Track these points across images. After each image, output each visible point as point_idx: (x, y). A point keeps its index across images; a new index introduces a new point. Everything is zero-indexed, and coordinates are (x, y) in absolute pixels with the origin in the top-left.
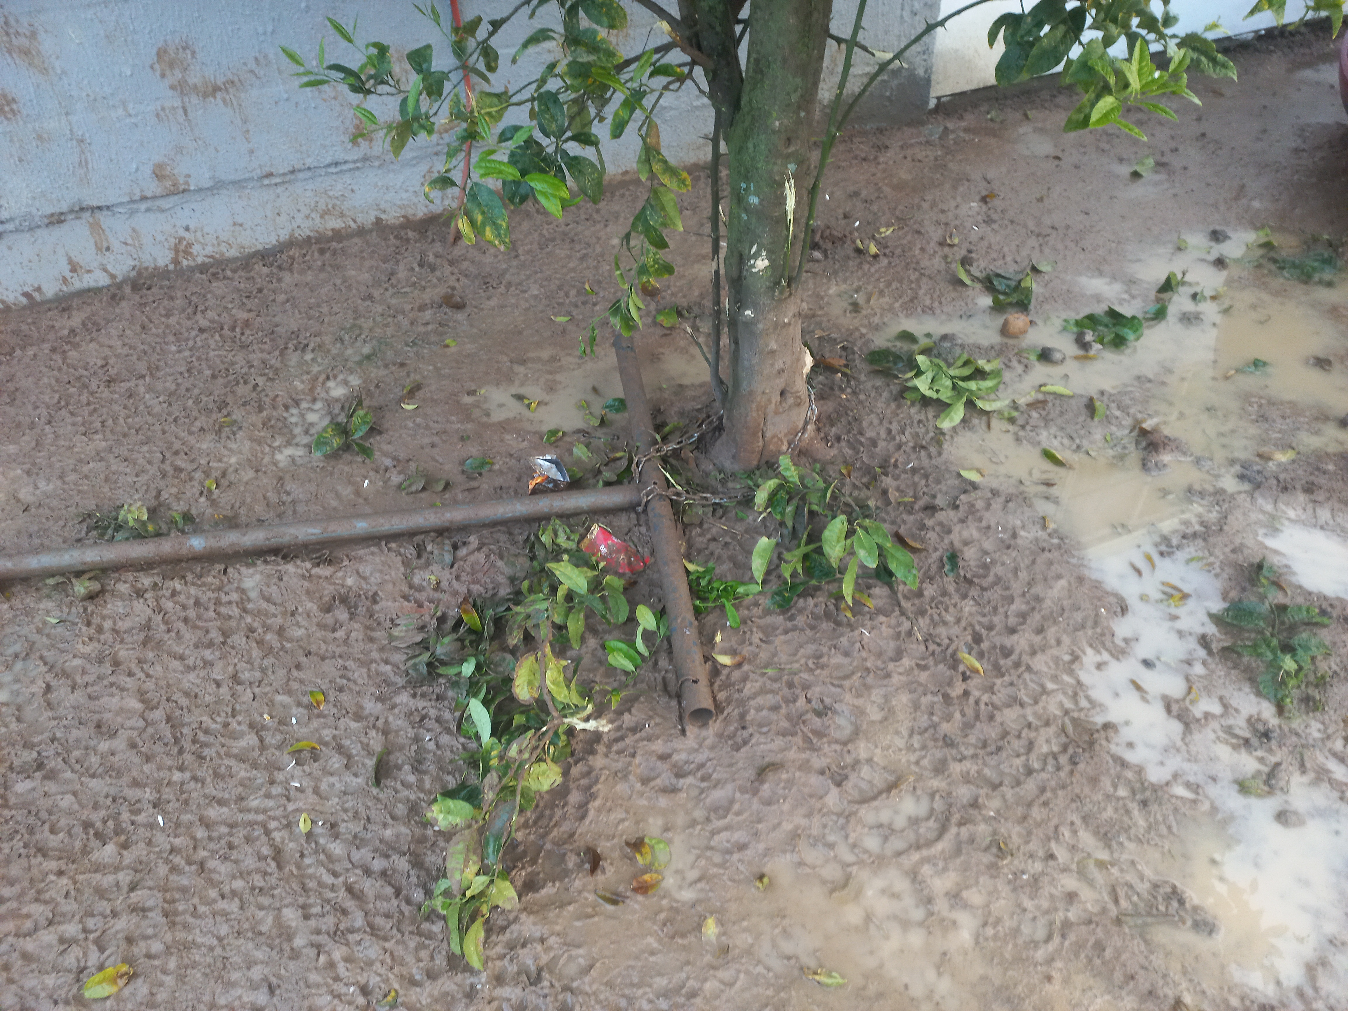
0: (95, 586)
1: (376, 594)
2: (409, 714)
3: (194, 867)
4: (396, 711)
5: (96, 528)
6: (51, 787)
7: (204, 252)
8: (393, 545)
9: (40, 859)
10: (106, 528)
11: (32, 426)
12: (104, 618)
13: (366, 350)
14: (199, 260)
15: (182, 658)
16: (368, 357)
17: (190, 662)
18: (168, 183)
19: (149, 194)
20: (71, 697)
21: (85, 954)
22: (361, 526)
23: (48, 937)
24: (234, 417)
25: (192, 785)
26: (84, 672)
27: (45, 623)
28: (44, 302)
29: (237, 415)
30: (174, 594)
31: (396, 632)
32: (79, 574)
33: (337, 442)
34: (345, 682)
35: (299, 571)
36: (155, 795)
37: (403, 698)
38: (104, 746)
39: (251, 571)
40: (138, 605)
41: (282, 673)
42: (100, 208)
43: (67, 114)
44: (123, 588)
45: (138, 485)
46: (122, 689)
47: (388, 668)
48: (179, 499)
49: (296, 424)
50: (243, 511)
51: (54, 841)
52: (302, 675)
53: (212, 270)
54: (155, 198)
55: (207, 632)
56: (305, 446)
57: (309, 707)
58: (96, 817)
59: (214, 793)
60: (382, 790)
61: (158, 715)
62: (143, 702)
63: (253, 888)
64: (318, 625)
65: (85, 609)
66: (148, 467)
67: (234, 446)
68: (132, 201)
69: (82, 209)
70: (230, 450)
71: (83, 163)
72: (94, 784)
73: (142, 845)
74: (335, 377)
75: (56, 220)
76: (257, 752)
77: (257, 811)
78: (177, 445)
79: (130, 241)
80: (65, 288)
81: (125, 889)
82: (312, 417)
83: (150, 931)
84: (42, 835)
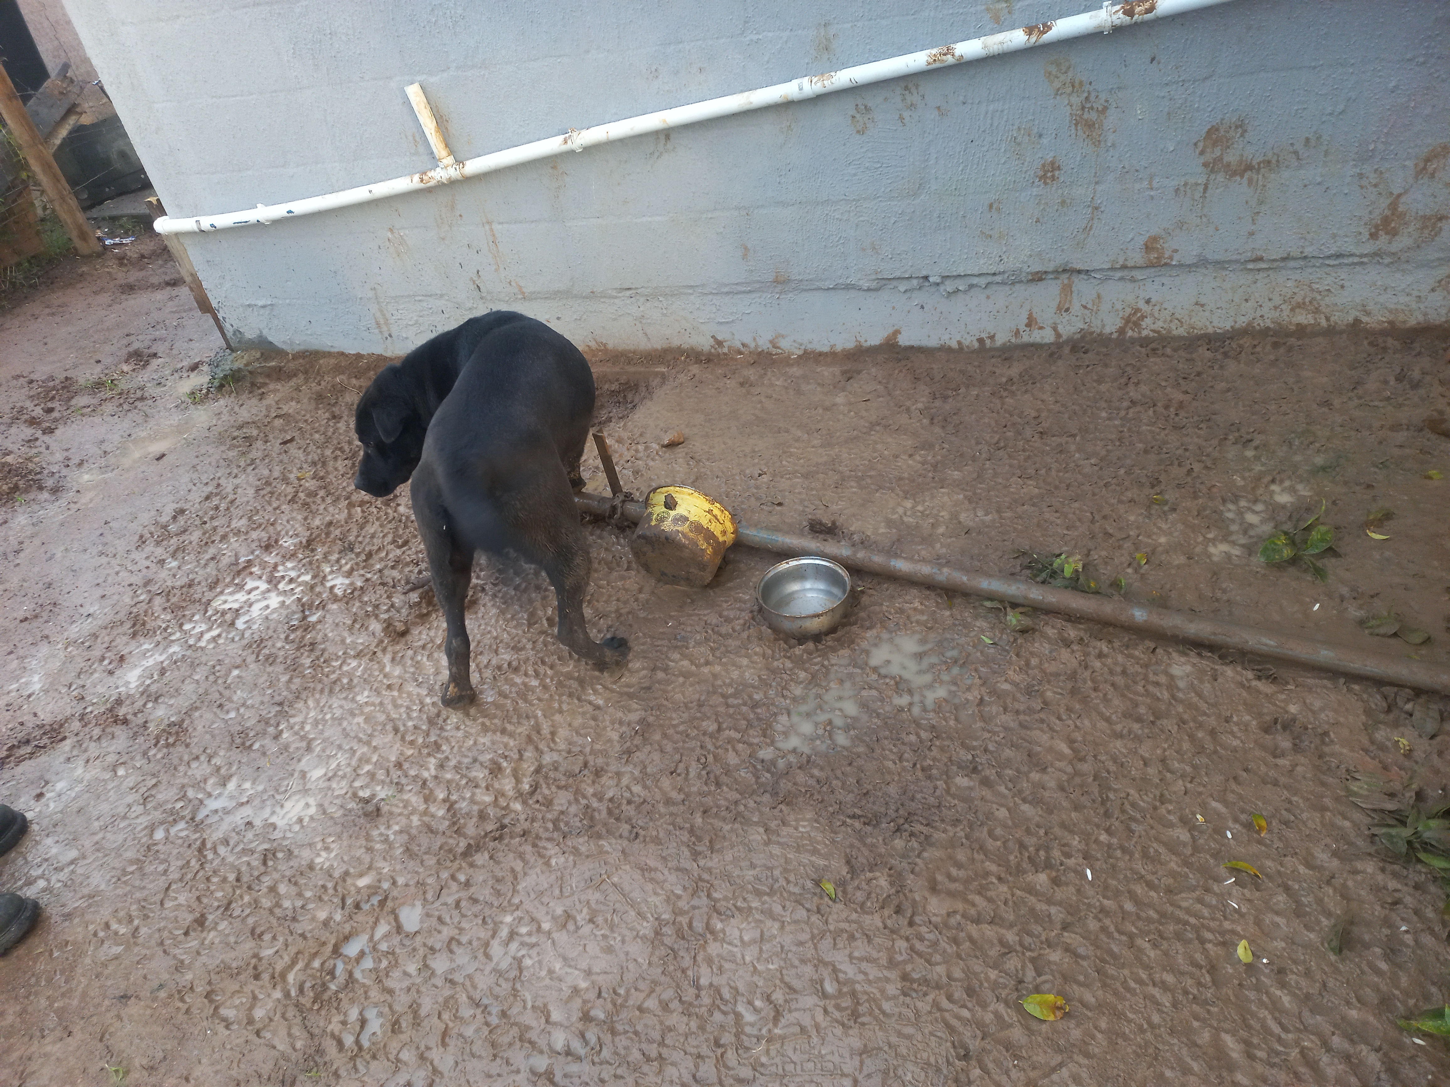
0: (1027, 622)
1: (1326, 734)
2: (1377, 889)
3: (1124, 938)
4: (1359, 877)
5: (1029, 568)
6: (986, 793)
7: (1153, 327)
8: (1356, 687)
9: (982, 857)
10: (1041, 571)
11: (974, 459)
12: (1032, 654)
13: (1319, 460)
14: (1144, 333)
15: (1108, 720)
16: (1323, 469)
17: (1118, 728)
18: (1153, 256)
19: (1130, 263)
20: (1003, 717)
21: (1023, 967)
22: (1325, 655)
23: (989, 931)
24: (1167, 497)
25: (1118, 853)
26: (1015, 699)
27: (980, 640)
28: (991, 349)
29: (1171, 496)
30: (1100, 655)
31: (1354, 787)
32: (1014, 605)
33: (1287, 553)
34: (1292, 818)
35: (1239, 678)
36: (1082, 846)
37: (1370, 867)
38: (1035, 776)
39: (1183, 659)
40: (1065, 654)
41: (1218, 778)
42: (1079, 272)
43: (1097, 183)
44: (1051, 632)
45: (1067, 538)
46: (1052, 729)
47: (1347, 824)
48: (1106, 563)
49: (1233, 521)
50: (1174, 594)
51: (992, 845)
52: (1239, 789)
53: (1153, 345)
54: (1135, 267)
55: (1137, 705)
56: (1243, 546)
57: (1249, 826)
58: (1031, 841)
59: (1143, 872)
60: (1343, 960)
61: (1085, 767)
62: (1071, 748)
63: (1186, 993)
64: (1256, 742)
65: (1015, 640)
66: (1078, 524)
67: (1164, 526)
68: (1112, 269)
69: (1065, 271)
70: (1160, 528)
71: (1087, 229)
72: (1025, 807)
73: (1072, 889)
74: (1282, 481)
75: (1038, 278)
76: (1188, 851)
77: (1188, 911)
78: (1106, 511)
79: (1089, 306)
80: (1013, 340)
81: (1059, 926)
82: (1251, 518)
83: (1081, 978)
84: (982, 834)
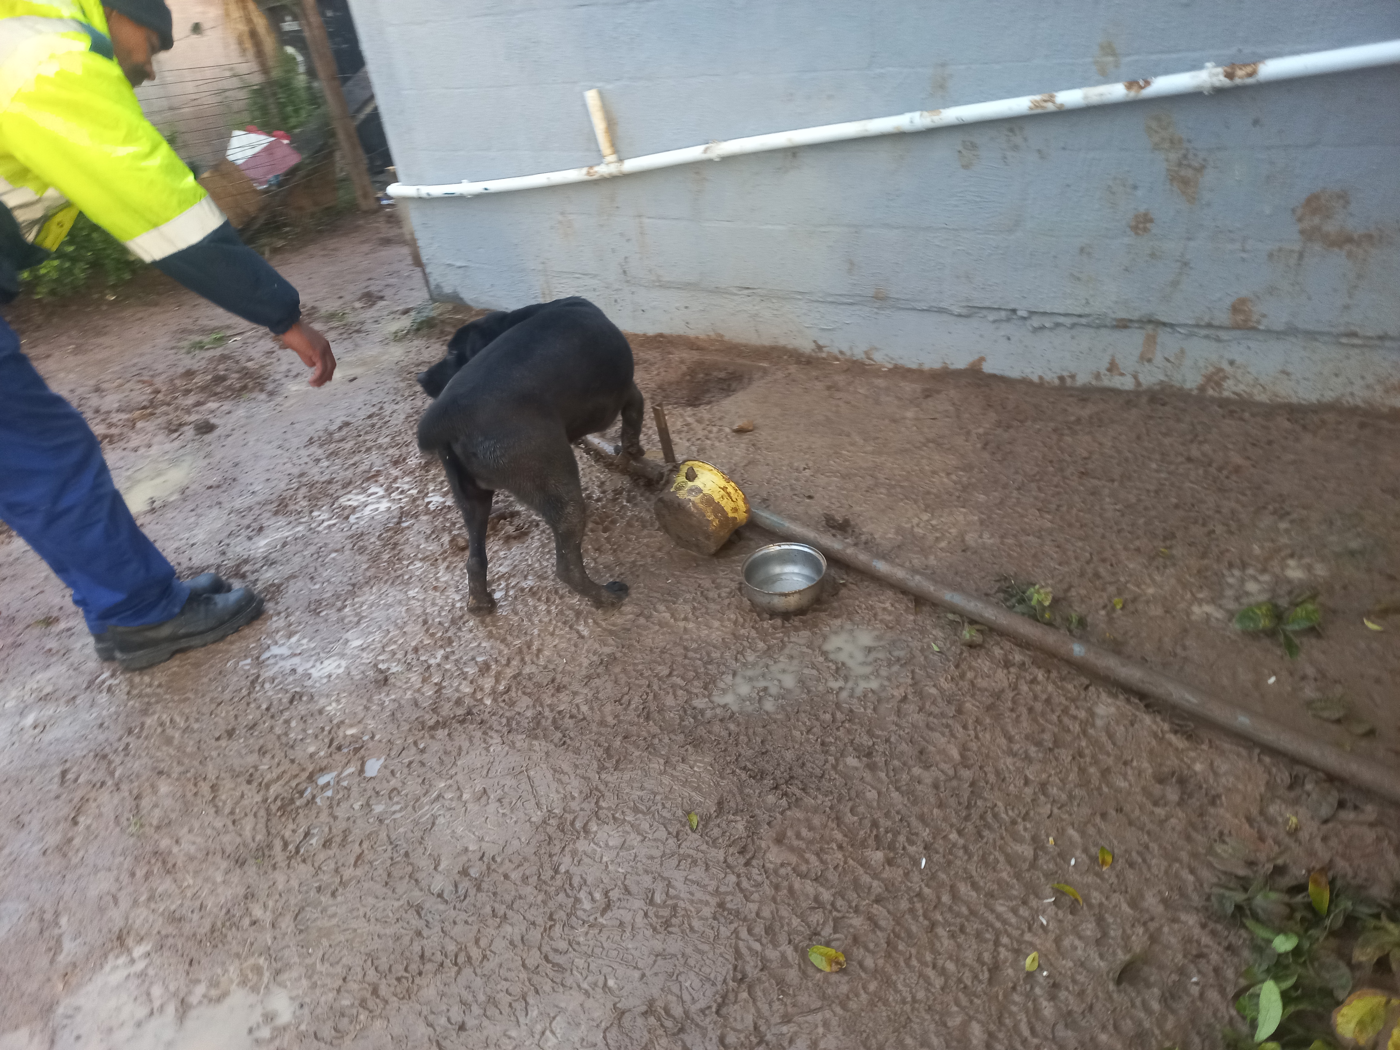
0: (978, 639)
1: (1219, 796)
2: (1187, 940)
3: (926, 923)
4: (1176, 926)
5: (1005, 592)
6: (868, 776)
7: (1235, 389)
8: (1267, 760)
9: (834, 825)
10: (1012, 596)
11: (1005, 486)
12: (971, 668)
13: (1354, 544)
14: (1226, 394)
15: (1010, 739)
16: (1352, 553)
17: (1016, 747)
18: (1240, 318)
19: (1216, 323)
20: (916, 716)
21: (824, 923)
22: (1243, 721)
23: (810, 888)
24: (1174, 552)
25: (961, 853)
26: (934, 703)
27: (929, 647)
28: (1071, 388)
29: (1178, 551)
30: (1034, 681)
31: (1219, 848)
32: (972, 622)
33: (1264, 623)
34: (1140, 860)
35: (1154, 727)
36: (929, 839)
37: (1191, 919)
38: (917, 771)
39: (1109, 701)
40: (1001, 674)
41: (1086, 811)
42: (1164, 324)
43: (1188, 239)
44: (998, 652)
45: (1056, 573)
46: (953, 735)
47: (1191, 878)
48: (1082, 601)
49: (1231, 586)
50: (1132, 642)
51: (850, 819)
52: (1103, 826)
53: (1233, 408)
54: (1220, 327)
55: (1043, 731)
56: (1228, 611)
57: (1094, 859)
58: (884, 823)
59: (974, 873)
60: (1119, 991)
61: (966, 774)
62: (962, 756)
63: (960, 981)
64: (1144, 789)
65: (961, 653)
66: (1073, 561)
67: (1158, 578)
68: (1197, 326)
69: (1150, 321)
70: (1153, 580)
71: (1175, 283)
72: (895, 795)
73: (900, 871)
74: (1301, 557)
75: (1123, 325)
76: (1025, 866)
77: (999, 917)
78: (1108, 554)
79: (1172, 359)
80: (1094, 382)
81: (873, 898)
82: (1252, 587)
83: (871, 946)
84: (845, 808)
